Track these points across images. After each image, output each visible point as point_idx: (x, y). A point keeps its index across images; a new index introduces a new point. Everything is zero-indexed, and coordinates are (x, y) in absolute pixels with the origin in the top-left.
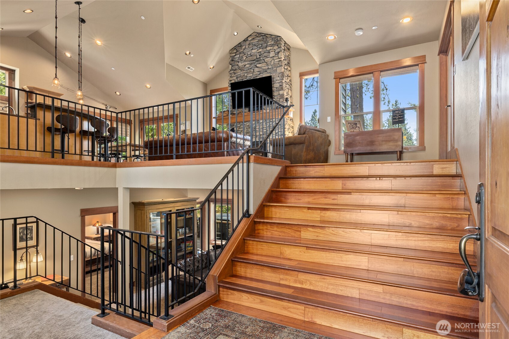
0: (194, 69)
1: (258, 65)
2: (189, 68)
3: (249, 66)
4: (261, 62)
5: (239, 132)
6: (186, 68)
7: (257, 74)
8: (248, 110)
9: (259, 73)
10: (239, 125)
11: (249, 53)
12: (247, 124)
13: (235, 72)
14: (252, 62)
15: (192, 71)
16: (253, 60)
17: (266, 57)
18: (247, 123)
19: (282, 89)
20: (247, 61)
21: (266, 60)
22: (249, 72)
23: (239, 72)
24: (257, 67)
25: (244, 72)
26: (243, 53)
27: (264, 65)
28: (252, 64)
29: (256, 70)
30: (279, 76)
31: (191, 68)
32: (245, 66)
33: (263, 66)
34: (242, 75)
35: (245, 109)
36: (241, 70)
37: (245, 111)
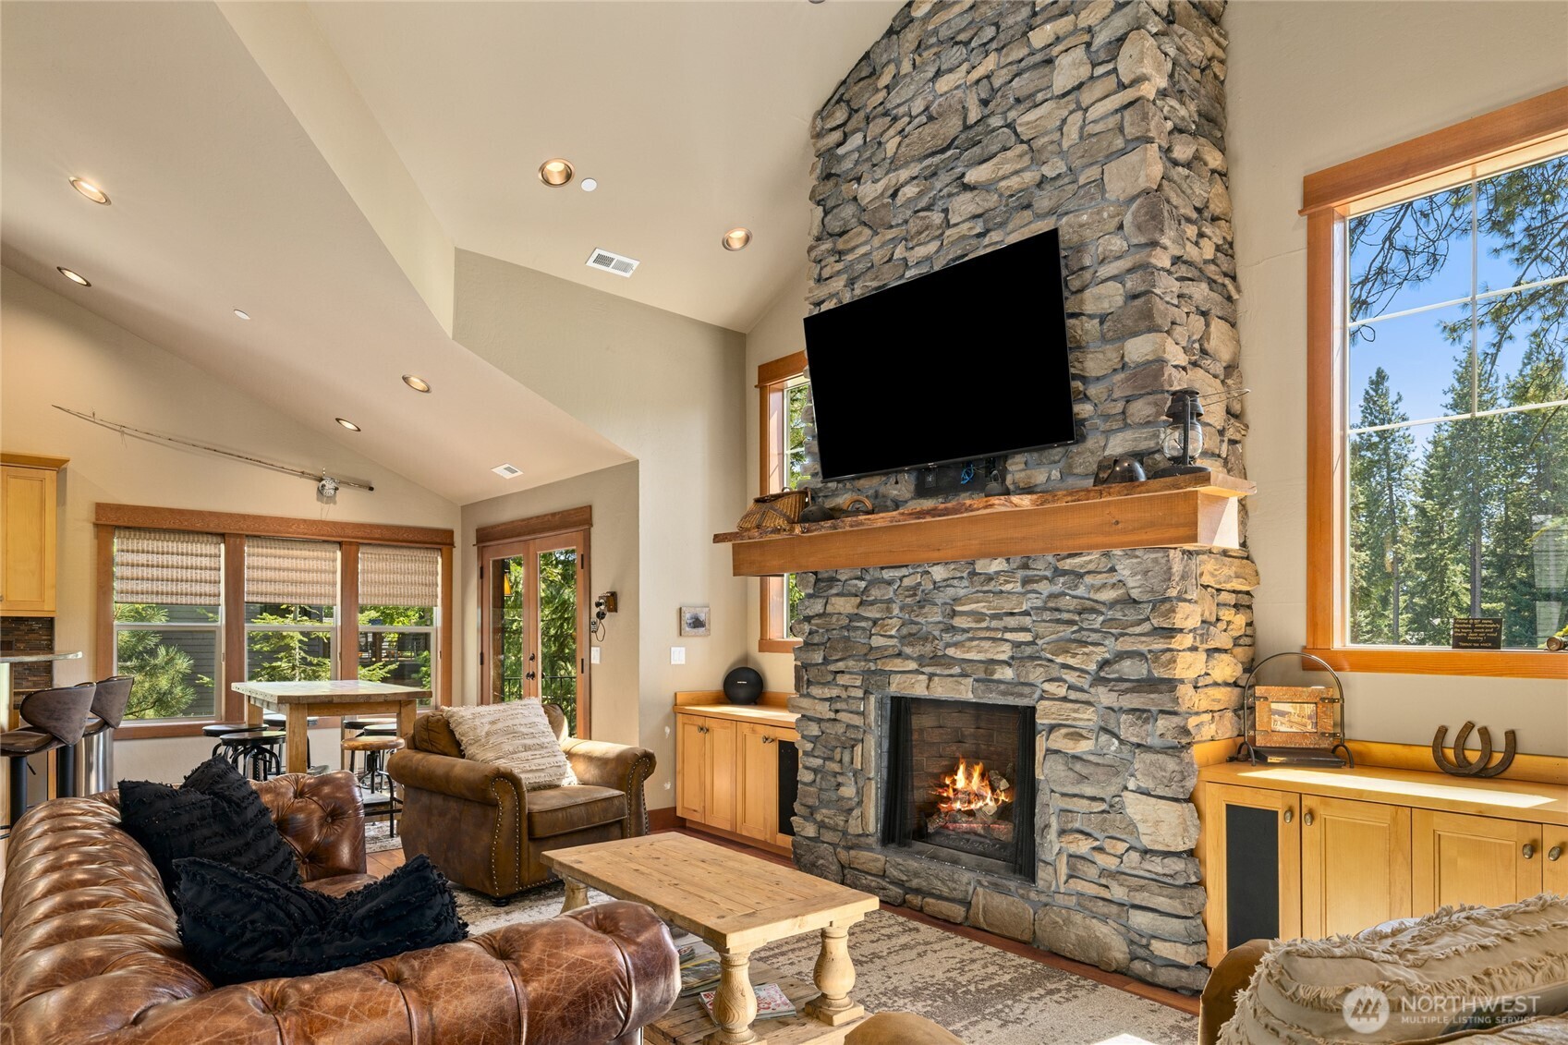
0: (635, 264)
1: (972, 176)
2: (601, 260)
3: (921, 194)
4: (994, 148)
5: (863, 624)
6: (590, 263)
7: (963, 237)
8: (912, 487)
9: (978, 230)
10: (863, 584)
11: (918, 107)
12: (907, 582)
13: (841, 244)
14: (937, 159)
15: (627, 275)
16: (940, 143)
17: (1026, 101)
18: (904, 571)
19: (1143, 325)
20: (906, 164)
21: (1027, 120)
22: (920, 233)
23: (860, 240)
24: (967, 188)
25: (890, 234)
26: (886, 114)
27: (1011, 160)
28: (934, 174)
29: (964, 205)
30: (1121, 227)
31: (617, 257)
32: (894, 195)
33: (1008, 168)
34: (877, 257)
35: (897, 483)
36: (870, 227)
37: (895, 492)
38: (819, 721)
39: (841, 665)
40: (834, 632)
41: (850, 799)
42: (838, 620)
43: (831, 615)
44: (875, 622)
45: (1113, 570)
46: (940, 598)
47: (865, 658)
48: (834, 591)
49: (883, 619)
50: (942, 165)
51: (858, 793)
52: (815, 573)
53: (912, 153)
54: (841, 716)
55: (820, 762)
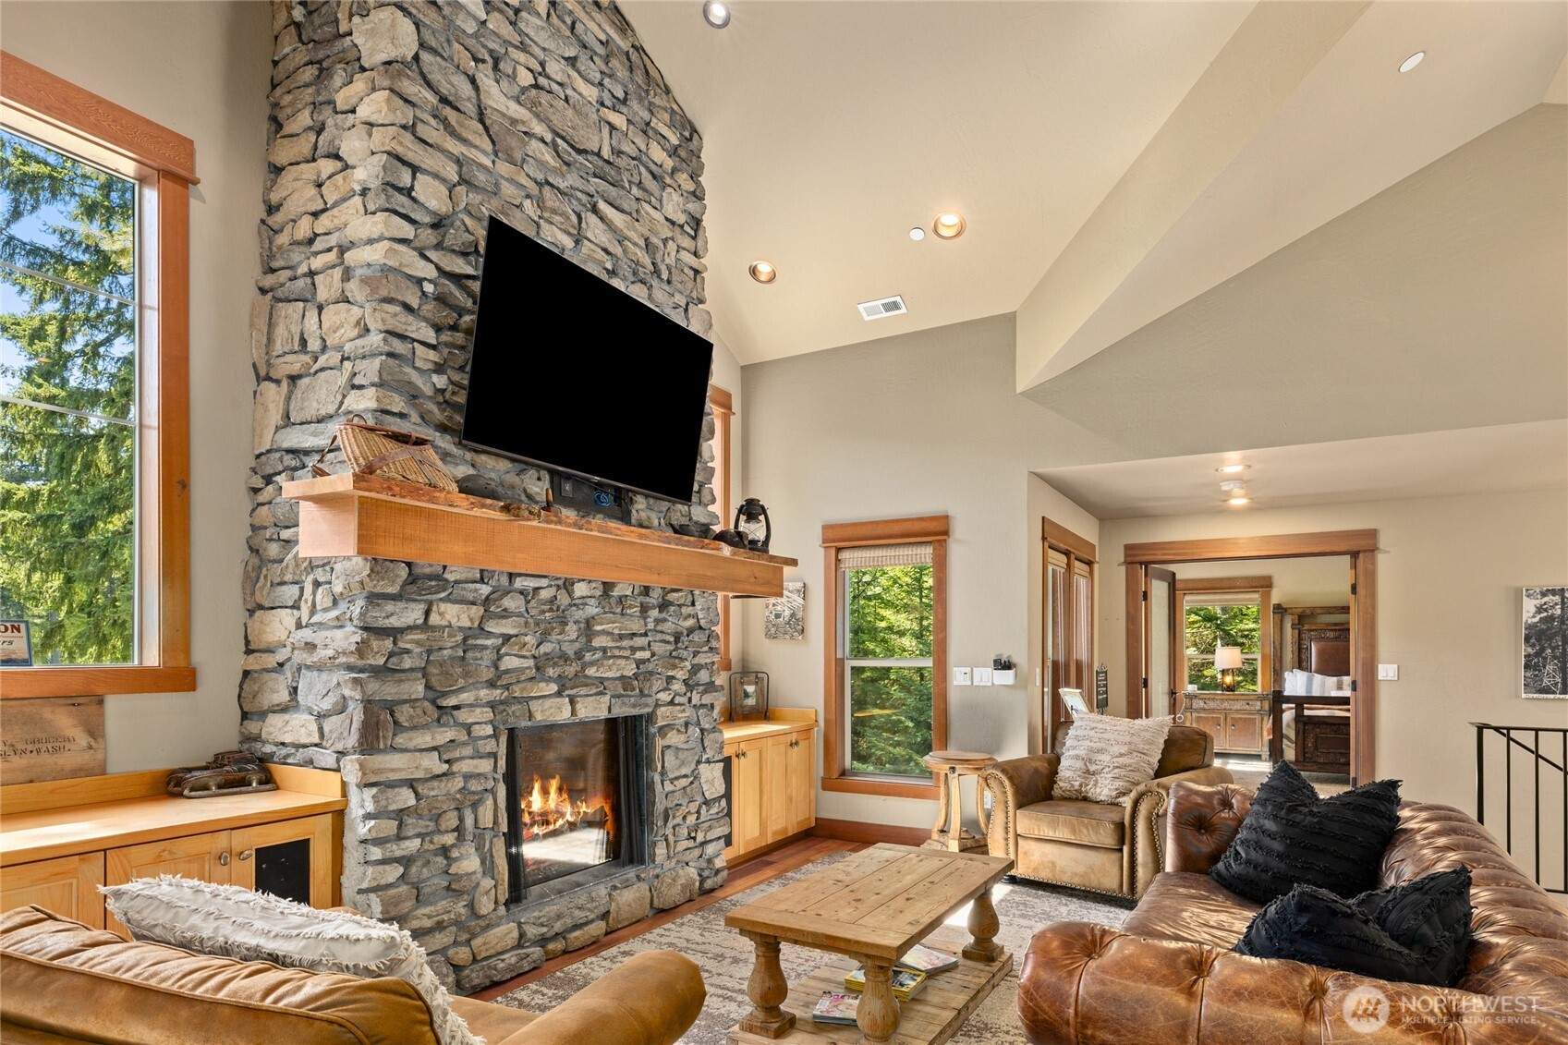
3: (555, 171)
4: (624, 205)
5: (488, 642)
7: (599, 262)
8: (548, 488)
9: (609, 265)
10: (485, 590)
11: (553, 69)
12: (542, 594)
14: (572, 152)
16: (578, 141)
17: (648, 196)
18: (544, 582)
20: (538, 116)
21: (646, 210)
22: (554, 212)
23: (477, 141)
25: (521, 178)
26: (513, 25)
27: (634, 231)
28: (569, 165)
29: (594, 228)
32: (526, 135)
33: (632, 235)
34: (505, 189)
35: (539, 479)
36: (493, 142)
37: (537, 490)
38: (411, 784)
39: (465, 697)
40: (445, 652)
41: (474, 873)
42: (450, 636)
43: (433, 628)
44: (507, 638)
45: (693, 604)
46: (579, 614)
47: (492, 684)
48: (443, 595)
49: (517, 636)
50: (577, 165)
51: (483, 862)
52: (409, 564)
53: (552, 118)
54: (455, 768)
55: (417, 842)
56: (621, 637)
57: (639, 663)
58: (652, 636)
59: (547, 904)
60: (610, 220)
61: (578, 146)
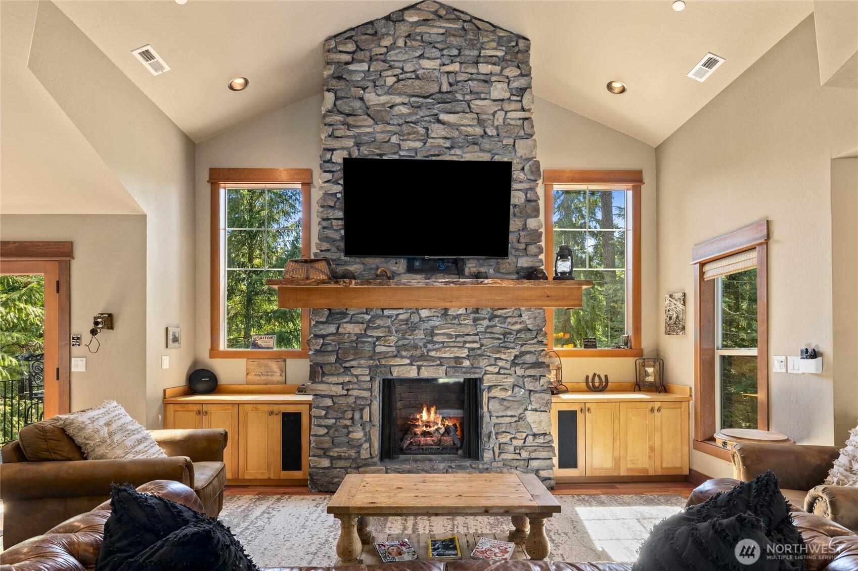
0: (167, 68)
1: (442, 117)
2: (147, 55)
3: (410, 114)
4: (459, 109)
5: (370, 340)
6: (136, 53)
7: (440, 146)
8: (405, 267)
9: (448, 145)
10: (368, 317)
11: (409, 67)
12: (401, 317)
13: (350, 120)
14: (421, 100)
15: (155, 74)
16: (424, 93)
17: (477, 95)
18: (401, 311)
19: (534, 214)
20: (400, 94)
21: (477, 104)
22: (409, 134)
23: (365, 123)
24: (439, 121)
25: (389, 128)
26: (384, 61)
27: (468, 119)
28: (419, 107)
29: (437, 130)
30: (523, 169)
31: (158, 58)
32: (391, 107)
33: (466, 122)
34: (380, 137)
35: (396, 263)
36: (374, 120)
37: (395, 268)
38: (331, 397)
39: (354, 363)
40: (346, 344)
41: (360, 439)
42: (349, 337)
43: (340, 334)
44: (378, 338)
45: (520, 316)
46: (424, 326)
47: (371, 358)
48: (345, 320)
49: (384, 337)
50: (424, 104)
51: (365, 435)
52: (329, 310)
53: (406, 91)
54: (350, 393)
55: (333, 421)
56: (457, 336)
57: (470, 350)
58: (482, 335)
59: (405, 464)
60: (447, 121)
61: (426, 95)
